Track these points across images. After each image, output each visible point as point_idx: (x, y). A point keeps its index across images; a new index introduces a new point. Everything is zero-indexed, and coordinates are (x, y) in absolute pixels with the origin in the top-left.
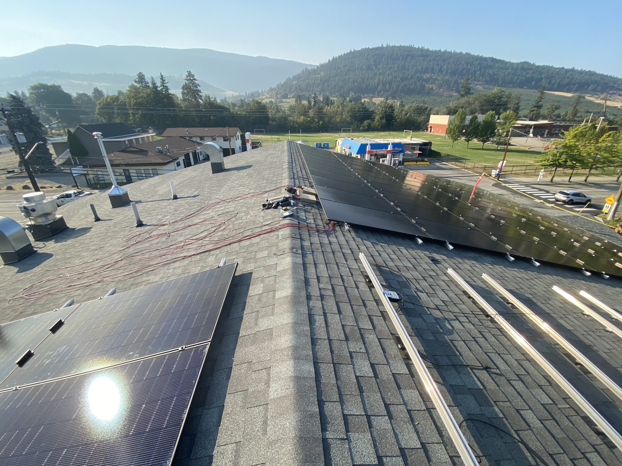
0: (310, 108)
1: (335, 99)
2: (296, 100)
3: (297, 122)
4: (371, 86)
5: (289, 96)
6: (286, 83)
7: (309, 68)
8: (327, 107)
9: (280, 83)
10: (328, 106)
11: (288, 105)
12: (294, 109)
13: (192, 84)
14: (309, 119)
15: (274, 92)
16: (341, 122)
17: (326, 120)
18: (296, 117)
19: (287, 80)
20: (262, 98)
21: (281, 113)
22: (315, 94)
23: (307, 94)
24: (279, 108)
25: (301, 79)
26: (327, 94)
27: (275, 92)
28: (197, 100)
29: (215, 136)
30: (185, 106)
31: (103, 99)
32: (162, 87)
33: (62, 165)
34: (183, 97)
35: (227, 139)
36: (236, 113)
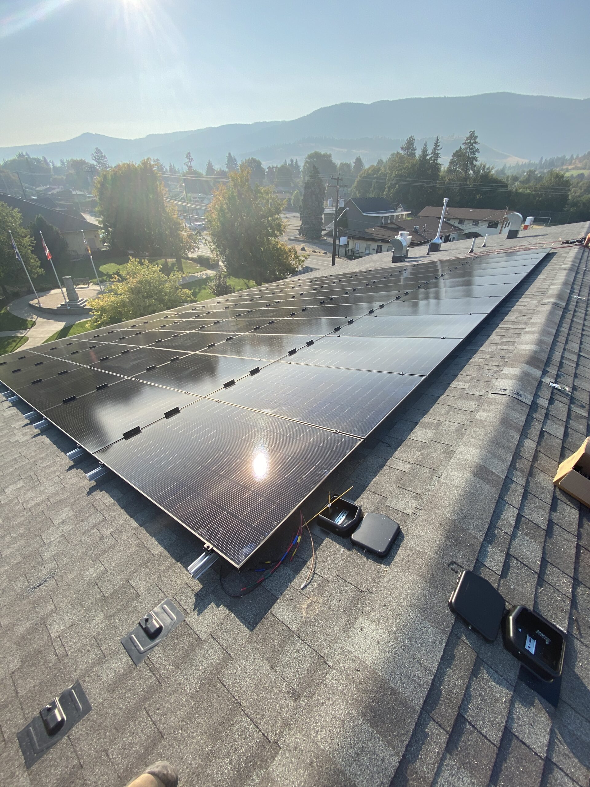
13: (470, 149)
20: (568, 169)
28: (467, 172)
29: (479, 221)
30: (449, 180)
31: (365, 170)
32: (432, 155)
33: (325, 235)
34: (449, 167)
35: (493, 225)
36: (516, 190)
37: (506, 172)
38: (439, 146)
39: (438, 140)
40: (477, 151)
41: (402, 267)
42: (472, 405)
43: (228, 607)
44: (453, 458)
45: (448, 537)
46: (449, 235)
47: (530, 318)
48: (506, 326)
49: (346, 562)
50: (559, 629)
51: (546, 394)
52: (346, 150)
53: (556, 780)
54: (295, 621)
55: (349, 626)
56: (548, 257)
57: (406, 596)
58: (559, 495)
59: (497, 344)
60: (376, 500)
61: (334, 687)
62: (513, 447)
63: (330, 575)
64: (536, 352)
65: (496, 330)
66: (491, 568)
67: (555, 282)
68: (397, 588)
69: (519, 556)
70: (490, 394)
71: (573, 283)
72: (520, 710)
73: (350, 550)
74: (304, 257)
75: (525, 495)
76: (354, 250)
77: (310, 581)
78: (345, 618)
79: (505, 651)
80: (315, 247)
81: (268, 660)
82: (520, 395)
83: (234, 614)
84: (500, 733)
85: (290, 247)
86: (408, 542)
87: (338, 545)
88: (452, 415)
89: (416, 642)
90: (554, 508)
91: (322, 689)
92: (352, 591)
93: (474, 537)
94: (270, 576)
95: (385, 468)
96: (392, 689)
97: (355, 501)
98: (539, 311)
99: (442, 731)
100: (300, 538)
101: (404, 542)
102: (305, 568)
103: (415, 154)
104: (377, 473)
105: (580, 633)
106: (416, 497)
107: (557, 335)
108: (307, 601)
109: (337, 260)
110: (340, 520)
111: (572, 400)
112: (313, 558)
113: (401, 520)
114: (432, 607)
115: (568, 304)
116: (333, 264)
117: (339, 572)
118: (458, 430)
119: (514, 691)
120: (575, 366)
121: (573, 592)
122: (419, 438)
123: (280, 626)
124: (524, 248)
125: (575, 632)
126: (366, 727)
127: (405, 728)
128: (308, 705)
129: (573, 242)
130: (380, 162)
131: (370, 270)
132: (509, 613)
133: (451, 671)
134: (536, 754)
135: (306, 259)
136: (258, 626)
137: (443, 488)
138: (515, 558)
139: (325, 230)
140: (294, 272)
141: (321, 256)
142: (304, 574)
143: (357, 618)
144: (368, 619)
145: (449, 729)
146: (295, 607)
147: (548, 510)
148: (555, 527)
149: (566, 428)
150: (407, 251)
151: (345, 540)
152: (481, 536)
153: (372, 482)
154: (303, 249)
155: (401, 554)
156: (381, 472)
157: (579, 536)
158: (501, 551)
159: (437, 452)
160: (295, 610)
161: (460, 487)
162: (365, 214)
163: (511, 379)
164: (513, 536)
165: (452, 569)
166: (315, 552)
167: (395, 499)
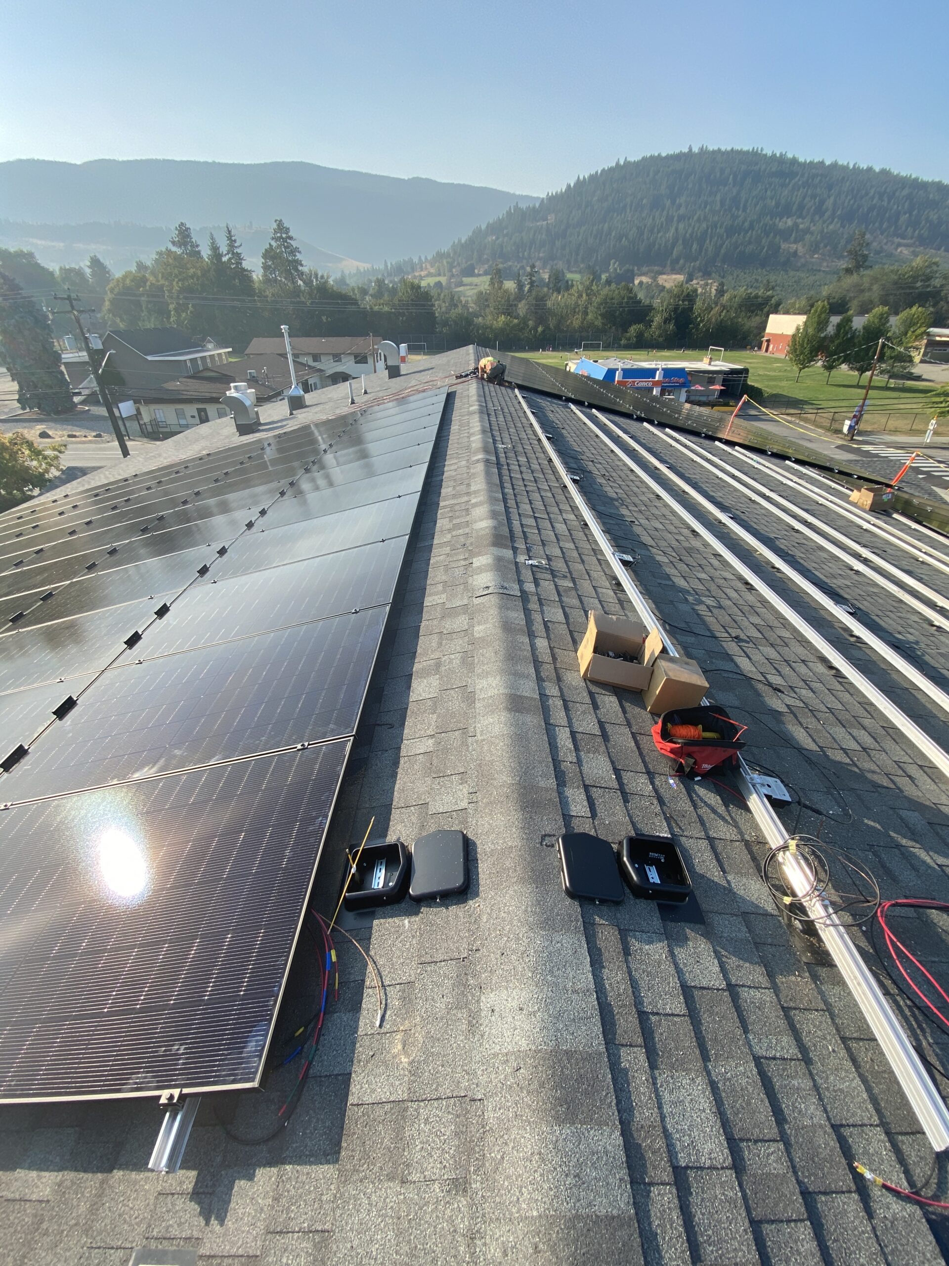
0: (520, 296)
1: (576, 277)
2: (492, 279)
3: (491, 328)
4: (657, 246)
5: (476, 271)
6: (471, 241)
7: (523, 205)
8: (555, 294)
9: (460, 240)
10: (559, 293)
11: (475, 291)
12: (487, 300)
13: (286, 248)
14: (516, 321)
15: (445, 262)
16: (582, 329)
17: (552, 323)
18: (490, 317)
19: (474, 232)
20: (420, 275)
21: (460, 307)
22: (533, 267)
23: (516, 266)
24: (456, 298)
25: (505, 232)
26: (560, 265)
27: (448, 263)
28: (294, 282)
29: (340, 354)
30: (273, 295)
31: (118, 281)
32: (230, 255)
33: (83, 403)
34: (265, 275)
35: (361, 359)
36: (371, 308)
37: (348, 281)
38: (235, 241)
39: (230, 232)
40: (297, 250)
41: (260, 441)
42: (461, 622)
43: (270, 1164)
44: (477, 701)
45: (523, 809)
46: (307, 380)
47: (469, 485)
48: (447, 503)
49: (421, 935)
50: (663, 837)
51: (527, 575)
52: (62, 244)
53: (746, 1002)
54: (397, 1083)
55: (474, 1022)
56: (450, 398)
57: (519, 921)
58: (594, 689)
59: (450, 531)
60: (413, 815)
61: (503, 1120)
62: (529, 654)
63: (409, 973)
64: (495, 528)
65: (440, 512)
66: (579, 814)
67: (472, 431)
68: (504, 920)
69: (595, 781)
70: (474, 599)
71: (491, 429)
72: (681, 953)
73: (417, 913)
74: (54, 449)
75: (566, 708)
76: (155, 423)
77: (386, 1004)
78: (462, 1014)
79: (638, 901)
80: (70, 427)
81: (391, 1178)
82: (506, 588)
83: (290, 1163)
84: (681, 997)
85: (9, 435)
86: (484, 847)
87: (396, 920)
88: (446, 644)
89: (559, 969)
90: (595, 706)
91: (490, 1139)
92: (449, 970)
93: (547, 790)
94: (317, 1049)
95: (402, 761)
96: (567, 1052)
97: (386, 836)
98: (474, 474)
99: (636, 1049)
100: (333, 953)
101: (479, 850)
102: (367, 992)
103: (199, 252)
104: (394, 775)
105: (680, 828)
106: (461, 779)
107: (505, 500)
108: (398, 1037)
109: (129, 444)
110: (380, 879)
111: (553, 573)
112: (370, 967)
113: (460, 822)
114: (552, 910)
115: (497, 458)
116: (126, 453)
117: (420, 956)
118: (464, 661)
119: (667, 939)
120: (537, 531)
121: (653, 787)
122: (425, 695)
123: (379, 1112)
124: (417, 390)
125: (676, 830)
126: (567, 1131)
127: (603, 1086)
128: (486, 1178)
129: (467, 376)
130: (141, 266)
131: (208, 455)
132: (619, 855)
133: (607, 970)
134: (718, 990)
135: (60, 452)
136: (344, 1144)
137: (486, 748)
138: (593, 786)
139: (79, 394)
140: (44, 483)
141: (90, 442)
142: (371, 1001)
143: (478, 1001)
144: (492, 990)
145: (640, 1041)
146: (385, 1063)
147: (592, 712)
148: (607, 726)
149: (563, 608)
150: (257, 413)
151: (403, 905)
152: (552, 783)
153: (395, 793)
154: (44, 435)
155: (484, 869)
156: (400, 771)
157: (629, 725)
158: (578, 788)
159: (455, 703)
160: (387, 1067)
161: (503, 735)
162: (150, 358)
163: (487, 571)
164: (579, 762)
165: (546, 845)
166: (368, 955)
167: (437, 798)
